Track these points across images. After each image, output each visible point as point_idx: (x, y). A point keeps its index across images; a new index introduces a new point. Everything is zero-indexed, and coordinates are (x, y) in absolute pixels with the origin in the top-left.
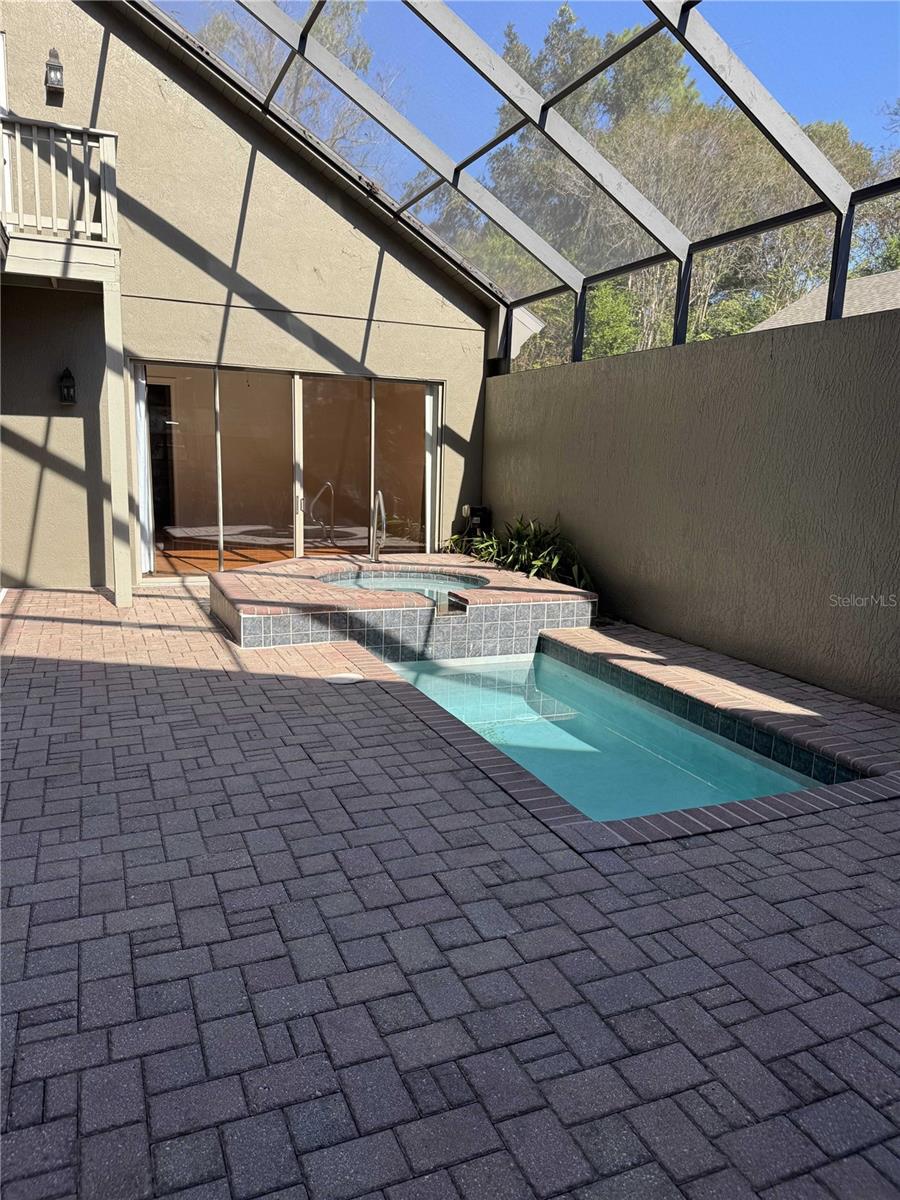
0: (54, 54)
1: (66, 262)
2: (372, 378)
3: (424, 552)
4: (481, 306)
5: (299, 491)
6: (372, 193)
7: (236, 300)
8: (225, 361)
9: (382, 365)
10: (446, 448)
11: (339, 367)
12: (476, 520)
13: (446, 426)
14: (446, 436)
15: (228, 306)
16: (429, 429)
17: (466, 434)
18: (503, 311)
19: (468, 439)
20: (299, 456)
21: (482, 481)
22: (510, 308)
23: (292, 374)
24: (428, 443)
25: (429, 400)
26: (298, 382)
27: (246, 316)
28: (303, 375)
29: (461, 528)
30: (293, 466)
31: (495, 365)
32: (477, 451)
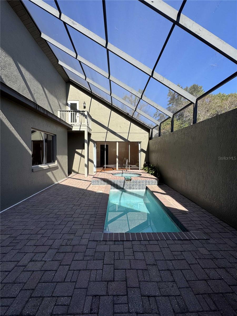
0: (84, 102)
1: (80, 128)
2: (129, 142)
3: (139, 169)
4: (147, 129)
5: (117, 160)
6: (128, 114)
7: (108, 132)
8: (106, 141)
9: (131, 140)
10: (142, 152)
11: (124, 140)
12: (147, 164)
13: (142, 149)
14: (142, 150)
15: (107, 133)
16: (139, 149)
17: (146, 150)
18: (151, 130)
19: (146, 151)
20: (117, 154)
21: (149, 158)
22: (152, 129)
23: (117, 142)
24: (139, 152)
25: (139, 144)
26: (117, 143)
27: (109, 134)
28: (118, 142)
29: (145, 166)
30: (116, 156)
31: (150, 138)
32: (148, 153)
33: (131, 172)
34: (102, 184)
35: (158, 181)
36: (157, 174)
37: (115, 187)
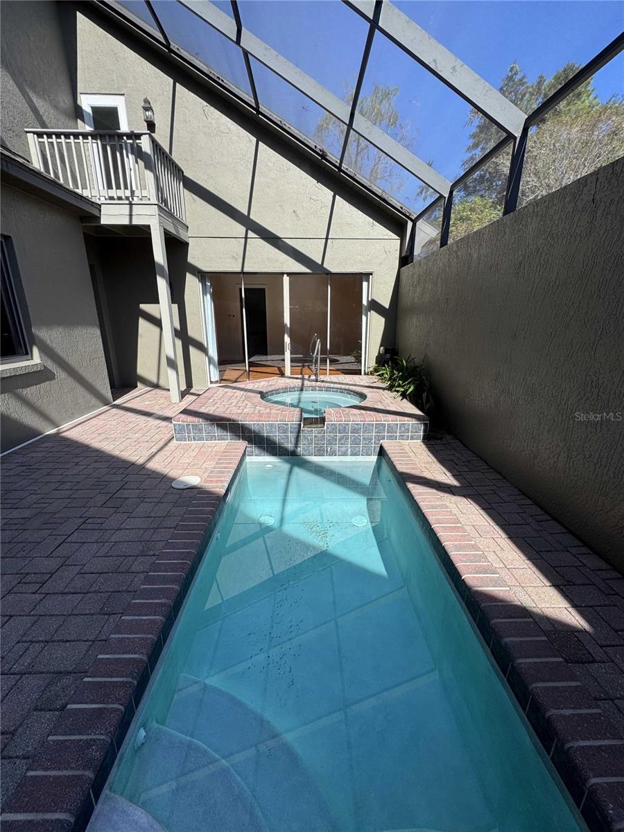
0: (146, 101)
2: (328, 273)
3: (361, 374)
4: (393, 220)
5: (287, 340)
6: (323, 156)
7: (251, 234)
8: (246, 270)
9: (333, 266)
10: (373, 312)
11: (308, 268)
12: (388, 356)
13: (373, 300)
14: (374, 306)
15: (246, 238)
16: (365, 302)
17: (386, 304)
18: (410, 224)
19: (387, 307)
20: (287, 320)
21: (395, 334)
22: (414, 222)
23: (283, 274)
24: (364, 312)
25: (365, 284)
26: (286, 279)
27: (256, 243)
28: (288, 274)
29: (381, 361)
30: (284, 326)
31: (406, 259)
32: (393, 314)
33: (332, 385)
34: (213, 438)
35: (425, 425)
36: (425, 395)
37: (264, 449)
